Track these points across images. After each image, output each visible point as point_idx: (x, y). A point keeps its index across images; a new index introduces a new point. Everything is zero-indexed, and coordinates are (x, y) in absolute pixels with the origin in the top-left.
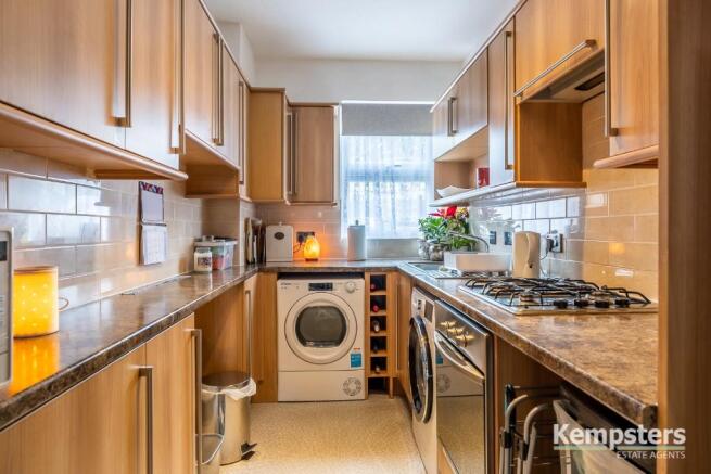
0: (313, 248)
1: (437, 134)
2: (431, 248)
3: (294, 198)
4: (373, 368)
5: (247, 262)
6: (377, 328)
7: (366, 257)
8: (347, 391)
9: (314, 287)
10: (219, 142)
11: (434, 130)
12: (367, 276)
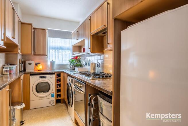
0: (40, 67)
1: (73, 39)
2: (72, 66)
3: (35, 54)
4: (57, 97)
5: (20, 71)
6: (58, 87)
7: (55, 69)
8: (50, 104)
9: (41, 77)
10: (14, 38)
11: (72, 38)
12: (56, 74)
